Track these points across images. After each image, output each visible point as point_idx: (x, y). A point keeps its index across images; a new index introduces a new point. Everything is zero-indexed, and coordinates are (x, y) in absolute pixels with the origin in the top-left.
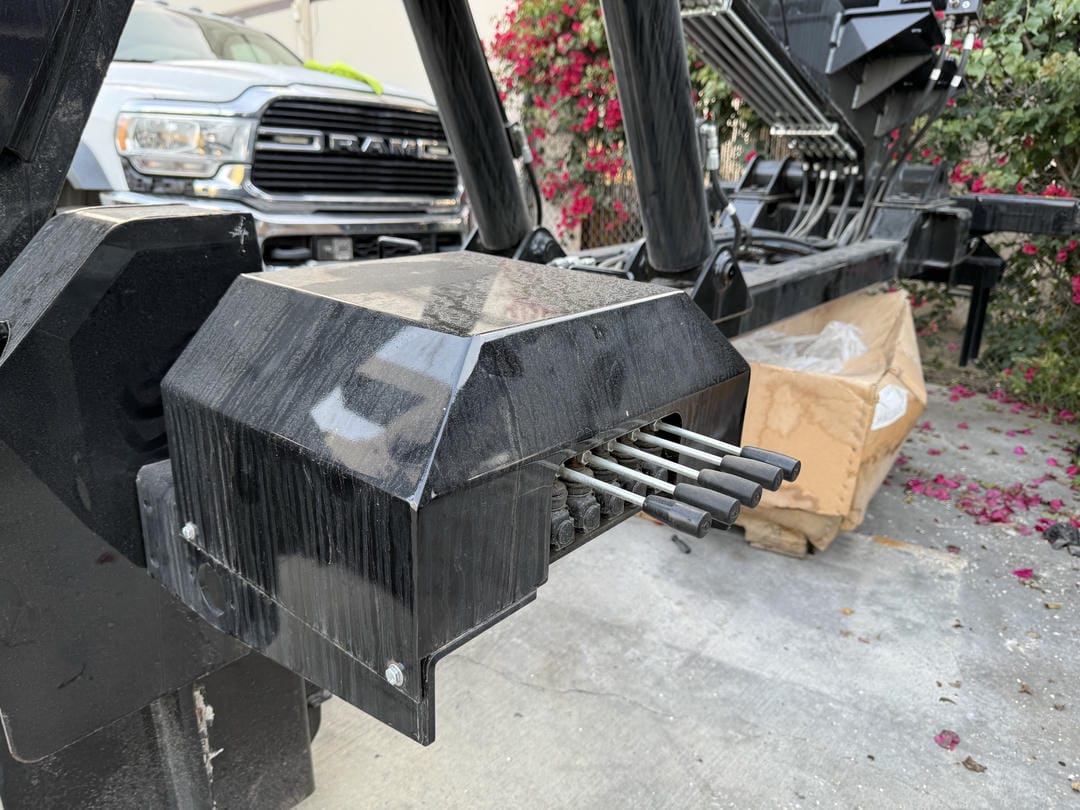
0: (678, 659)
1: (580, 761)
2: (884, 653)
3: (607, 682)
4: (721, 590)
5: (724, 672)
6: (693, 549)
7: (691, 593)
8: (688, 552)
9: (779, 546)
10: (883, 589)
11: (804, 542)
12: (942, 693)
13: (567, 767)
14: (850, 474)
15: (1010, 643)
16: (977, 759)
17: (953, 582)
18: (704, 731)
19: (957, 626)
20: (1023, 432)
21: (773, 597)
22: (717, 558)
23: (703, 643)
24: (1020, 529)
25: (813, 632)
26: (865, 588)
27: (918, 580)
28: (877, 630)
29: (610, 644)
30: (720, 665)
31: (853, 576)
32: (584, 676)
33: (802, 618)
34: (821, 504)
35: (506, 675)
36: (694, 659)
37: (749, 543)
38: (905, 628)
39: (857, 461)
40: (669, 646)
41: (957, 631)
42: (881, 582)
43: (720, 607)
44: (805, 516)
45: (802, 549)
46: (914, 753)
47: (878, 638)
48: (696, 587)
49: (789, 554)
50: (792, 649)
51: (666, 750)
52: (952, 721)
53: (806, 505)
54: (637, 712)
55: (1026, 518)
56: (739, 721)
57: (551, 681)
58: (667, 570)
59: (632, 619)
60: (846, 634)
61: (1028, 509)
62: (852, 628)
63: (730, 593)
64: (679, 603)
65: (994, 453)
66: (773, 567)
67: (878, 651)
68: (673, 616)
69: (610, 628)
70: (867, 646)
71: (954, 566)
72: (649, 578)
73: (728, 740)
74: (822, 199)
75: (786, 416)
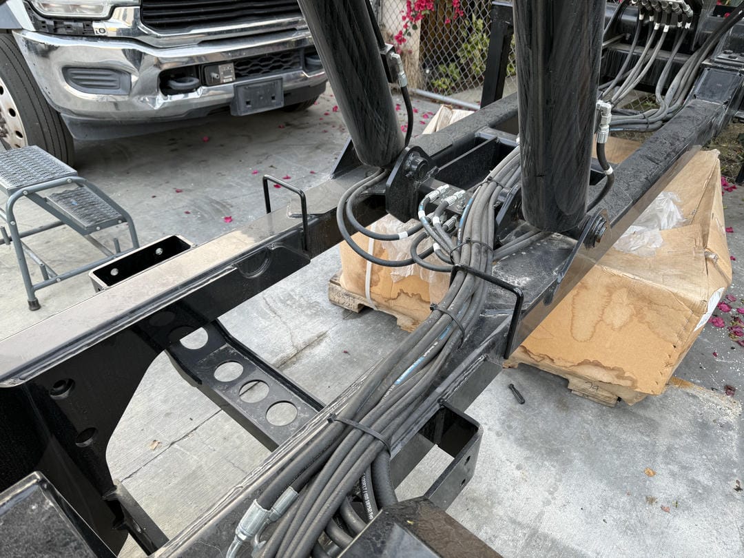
0: (521, 538)
4: (551, 448)
6: (526, 398)
7: (527, 453)
8: (522, 401)
9: (595, 397)
10: (677, 442)
11: (616, 398)
14: (668, 365)
17: (731, 433)
19: (738, 489)
21: (591, 456)
22: (546, 408)
23: (540, 517)
25: (625, 499)
26: (663, 441)
27: (704, 430)
28: (675, 495)
34: (638, 384)
38: (700, 493)
40: (513, 522)
41: (737, 495)
42: (675, 434)
45: (612, 402)
47: (676, 505)
48: (531, 447)
49: (602, 403)
50: (610, 521)
53: (626, 383)
58: (507, 425)
60: (651, 500)
62: (656, 494)
64: (519, 468)
68: (515, 484)
70: (668, 516)
71: (732, 411)
74: (653, 46)
75: (620, 314)
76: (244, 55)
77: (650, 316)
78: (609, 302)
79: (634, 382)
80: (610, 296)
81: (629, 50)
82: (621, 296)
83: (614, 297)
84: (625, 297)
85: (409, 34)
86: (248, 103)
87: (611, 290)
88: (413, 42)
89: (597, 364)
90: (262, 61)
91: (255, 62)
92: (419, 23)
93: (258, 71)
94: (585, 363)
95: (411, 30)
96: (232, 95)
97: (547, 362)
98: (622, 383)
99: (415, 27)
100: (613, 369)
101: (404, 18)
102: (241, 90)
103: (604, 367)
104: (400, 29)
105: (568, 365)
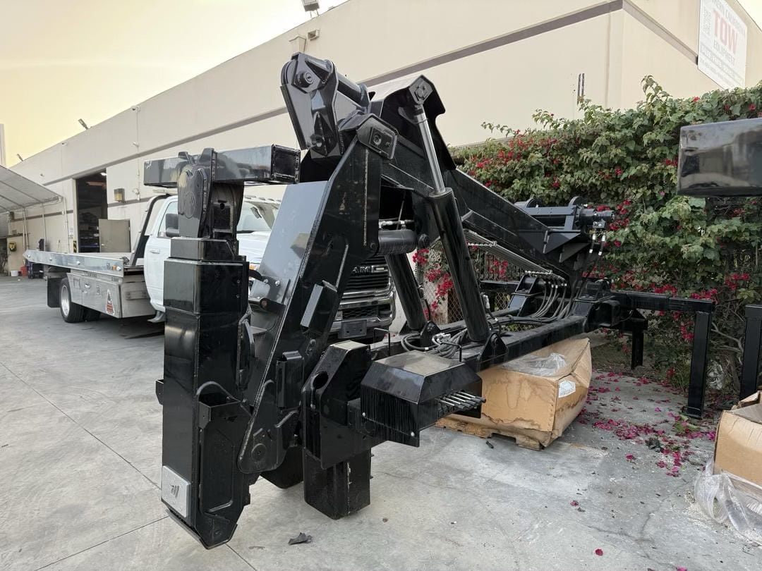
0: (484, 480)
1: (449, 505)
2: (562, 481)
3: (458, 486)
4: (504, 460)
5: (500, 484)
6: (495, 447)
7: (492, 461)
8: (492, 448)
9: (529, 446)
10: (568, 461)
11: (538, 443)
12: (578, 492)
13: (444, 506)
14: (551, 415)
15: (612, 479)
16: (582, 509)
17: (599, 460)
18: (490, 499)
19: (594, 473)
20: (665, 401)
21: (524, 463)
22: (504, 450)
23: (495, 476)
24: (639, 442)
25: (537, 474)
26: (561, 461)
27: (584, 459)
28: (561, 474)
29: (460, 476)
30: (499, 482)
31: (558, 457)
32: (450, 484)
33: (534, 470)
34: (541, 427)
35: (423, 483)
36: (490, 480)
37: (518, 445)
38: (572, 474)
39: (554, 410)
40: (481, 477)
41: (593, 475)
42: (568, 459)
43: (502, 466)
44: (537, 432)
45: (538, 447)
46: (562, 507)
47: (561, 476)
48: (493, 459)
49: (533, 449)
50: (527, 479)
51: (477, 503)
52: (579, 499)
53: (536, 427)
54: (469, 494)
55: (643, 438)
56: (503, 497)
57: (439, 485)
58: (483, 454)
59: (468, 468)
60: (549, 475)
61: (647, 434)
62: (552, 473)
63: (507, 461)
64: (487, 464)
65: (644, 411)
66: (526, 453)
67: (559, 480)
68: (484, 468)
69: (461, 471)
71: (601, 454)
72: (476, 456)
73: (498, 502)
74: (553, 295)
75: (526, 393)
76: (348, 307)
77: (539, 391)
78: (521, 388)
79: (539, 426)
80: (521, 385)
81: (544, 298)
82: (525, 384)
83: (523, 385)
84: (527, 384)
85: (440, 303)
86: (348, 332)
87: (521, 381)
88: (443, 308)
89: (522, 420)
90: (357, 311)
91: (353, 311)
92: (446, 296)
93: (353, 316)
94: (517, 420)
95: (441, 301)
96: (339, 328)
97: (500, 422)
98: (534, 427)
99: (444, 299)
100: (528, 421)
101: (436, 294)
102: (345, 325)
103: (525, 421)
104: (434, 300)
105: (509, 422)
